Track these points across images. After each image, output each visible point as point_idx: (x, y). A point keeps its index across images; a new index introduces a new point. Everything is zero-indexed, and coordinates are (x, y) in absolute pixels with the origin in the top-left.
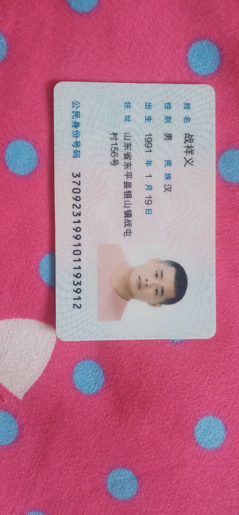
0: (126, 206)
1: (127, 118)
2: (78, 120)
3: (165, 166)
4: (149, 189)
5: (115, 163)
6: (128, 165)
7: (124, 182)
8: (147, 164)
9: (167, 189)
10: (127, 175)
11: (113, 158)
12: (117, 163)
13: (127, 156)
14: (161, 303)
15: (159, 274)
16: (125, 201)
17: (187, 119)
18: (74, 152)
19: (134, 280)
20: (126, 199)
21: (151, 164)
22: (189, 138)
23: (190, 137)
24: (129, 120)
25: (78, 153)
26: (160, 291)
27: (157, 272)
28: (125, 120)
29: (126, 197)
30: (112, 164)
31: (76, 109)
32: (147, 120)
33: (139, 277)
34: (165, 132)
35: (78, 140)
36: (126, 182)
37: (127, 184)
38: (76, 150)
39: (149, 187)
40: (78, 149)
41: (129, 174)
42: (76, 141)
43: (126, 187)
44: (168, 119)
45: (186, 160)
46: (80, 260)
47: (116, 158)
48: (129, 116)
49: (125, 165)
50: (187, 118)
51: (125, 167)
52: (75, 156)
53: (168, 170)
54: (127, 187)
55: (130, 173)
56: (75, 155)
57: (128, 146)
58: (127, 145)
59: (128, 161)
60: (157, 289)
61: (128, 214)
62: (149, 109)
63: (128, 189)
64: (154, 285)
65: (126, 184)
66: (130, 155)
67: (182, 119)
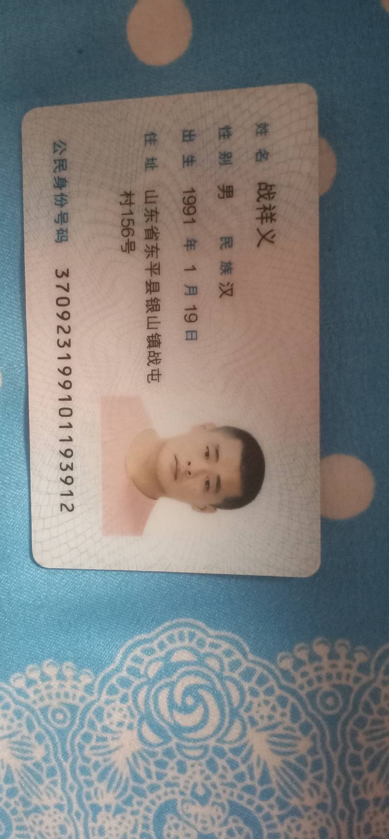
0: (151, 326)
1: (151, 164)
2: (63, 174)
3: (221, 248)
4: (192, 292)
5: (130, 247)
6: (152, 251)
7: (147, 282)
8: (187, 246)
9: (225, 292)
10: (151, 269)
11: (126, 239)
12: (133, 248)
13: (151, 234)
14: (216, 507)
15: (212, 452)
16: (148, 318)
17: (262, 155)
18: (58, 233)
19: (166, 463)
20: (150, 314)
21: (194, 245)
22: (266, 192)
23: (269, 188)
24: (153, 165)
25: (65, 233)
26: (213, 483)
27: (207, 448)
28: (146, 168)
29: (150, 309)
30: (124, 248)
31: (60, 153)
32: (186, 164)
33: (176, 458)
34: (220, 183)
35: (64, 210)
36: (149, 282)
37: (152, 285)
38: (62, 230)
39: (191, 289)
40: (64, 226)
41: (154, 266)
42: (61, 212)
43: (149, 291)
44: (226, 158)
45: (260, 234)
46: (70, 426)
47: (131, 239)
48: (153, 159)
49: (148, 250)
50: (263, 152)
51: (148, 254)
52: (60, 240)
53: (227, 255)
54: (151, 292)
55: (156, 264)
56: (60, 238)
57: (152, 215)
58: (150, 214)
59: (152, 243)
60: (207, 480)
61: (154, 341)
62: (190, 143)
63: (154, 295)
64: (203, 472)
65: (150, 286)
66: (155, 230)
67: (252, 154)
